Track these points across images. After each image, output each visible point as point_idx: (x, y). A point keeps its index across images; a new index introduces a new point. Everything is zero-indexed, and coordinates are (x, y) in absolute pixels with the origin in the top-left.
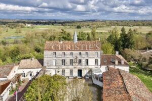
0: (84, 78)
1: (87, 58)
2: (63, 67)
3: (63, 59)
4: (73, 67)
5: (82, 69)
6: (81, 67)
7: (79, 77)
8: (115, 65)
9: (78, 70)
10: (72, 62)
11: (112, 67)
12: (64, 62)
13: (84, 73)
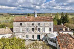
0: (42, 40)
1: (44, 27)
2: (27, 33)
3: (27, 27)
4: (34, 33)
5: (41, 35)
6: (39, 33)
7: (39, 40)
8: (63, 31)
9: (38, 35)
11: (61, 32)
13: (42, 37)
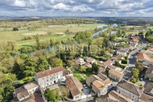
1: (57, 76)
7: (55, 84)
8: (68, 75)
10: (51, 79)
12: (48, 81)
13: (56, 81)
